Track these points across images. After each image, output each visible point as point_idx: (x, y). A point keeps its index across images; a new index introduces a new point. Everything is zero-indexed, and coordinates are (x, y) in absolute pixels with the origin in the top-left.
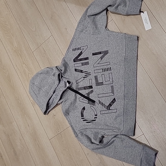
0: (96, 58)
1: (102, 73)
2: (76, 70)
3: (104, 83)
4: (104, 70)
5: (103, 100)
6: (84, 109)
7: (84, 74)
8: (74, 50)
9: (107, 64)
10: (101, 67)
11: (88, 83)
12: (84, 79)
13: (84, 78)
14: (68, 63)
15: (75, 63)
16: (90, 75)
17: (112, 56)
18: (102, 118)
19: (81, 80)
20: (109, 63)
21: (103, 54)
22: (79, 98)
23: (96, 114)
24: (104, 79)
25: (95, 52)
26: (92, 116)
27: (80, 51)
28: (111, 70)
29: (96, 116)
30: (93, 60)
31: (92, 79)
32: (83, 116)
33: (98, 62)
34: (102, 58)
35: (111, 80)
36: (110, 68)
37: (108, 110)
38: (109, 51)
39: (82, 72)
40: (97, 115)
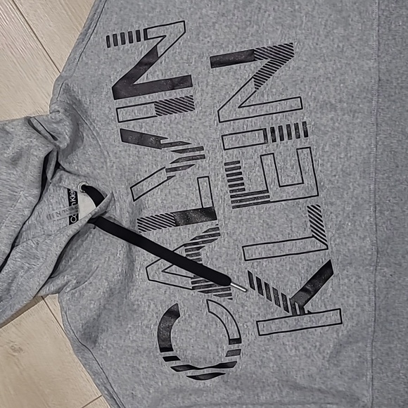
0: (231, 81)
1: (262, 149)
2: (126, 136)
3: (271, 193)
4: (272, 134)
5: (268, 272)
6: (173, 313)
7: (167, 157)
8: (112, 41)
9: (286, 105)
10: (259, 123)
11: (191, 196)
12: (169, 178)
13: (172, 174)
14: (86, 100)
15: (122, 102)
16: (203, 157)
17: (315, 71)
18: (266, 350)
19: (155, 180)
20: (295, 104)
21: (265, 61)
22: (146, 264)
23: (236, 336)
24: (271, 176)
25: (222, 53)
26: (212, 347)
27: (143, 48)
28: (306, 135)
29: (235, 347)
30: (213, 86)
31: (212, 178)
32: (171, 349)
33: (239, 99)
34: (260, 79)
35: (309, 181)
36: (304, 123)
37: (295, 314)
38: (296, 50)
39: (160, 146)
40: (239, 341)
